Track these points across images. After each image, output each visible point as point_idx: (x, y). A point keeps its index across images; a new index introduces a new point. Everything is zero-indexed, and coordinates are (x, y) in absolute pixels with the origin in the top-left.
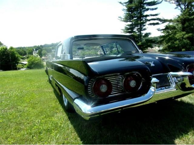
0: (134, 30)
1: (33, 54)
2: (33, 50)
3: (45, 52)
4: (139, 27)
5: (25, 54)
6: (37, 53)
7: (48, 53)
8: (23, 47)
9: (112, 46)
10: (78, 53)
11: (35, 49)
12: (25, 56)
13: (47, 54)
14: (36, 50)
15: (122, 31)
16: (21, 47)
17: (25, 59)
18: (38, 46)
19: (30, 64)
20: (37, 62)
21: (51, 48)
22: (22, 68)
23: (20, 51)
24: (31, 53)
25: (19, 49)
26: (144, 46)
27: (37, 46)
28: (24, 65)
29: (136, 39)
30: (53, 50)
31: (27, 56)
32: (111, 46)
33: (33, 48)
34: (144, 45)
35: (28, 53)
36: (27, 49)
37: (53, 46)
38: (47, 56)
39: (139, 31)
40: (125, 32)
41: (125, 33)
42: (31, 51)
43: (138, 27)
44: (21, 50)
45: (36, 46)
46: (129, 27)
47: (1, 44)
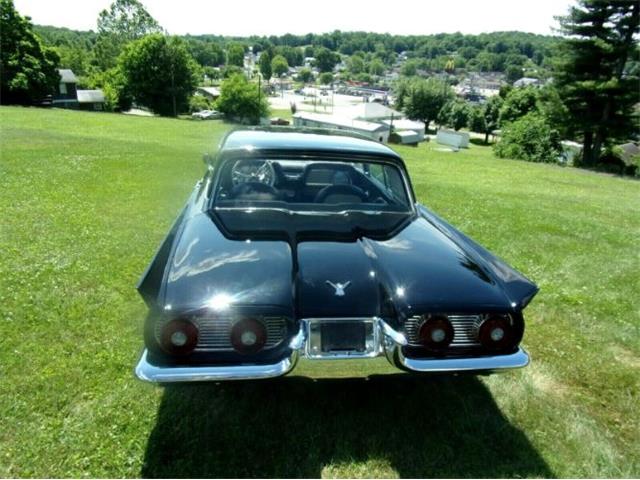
0: (606, 25)
1: (242, 66)
2: (247, 50)
3: (279, 62)
4: (629, 14)
5: (220, 62)
6: (256, 63)
7: (291, 65)
8: (217, 35)
9: (518, 67)
10: (387, 79)
11: (251, 48)
12: (218, 69)
13: (286, 70)
14: (255, 51)
15: (557, 25)
16: (213, 36)
17: (217, 78)
18: (265, 38)
19: (227, 101)
20: (248, 94)
21: (303, 49)
22: (205, 108)
23: (206, 49)
24: (238, 60)
25: (203, 44)
26: (627, 96)
27: (261, 36)
28: (210, 99)
29: (605, 62)
30: (307, 59)
31: (226, 67)
32: (511, 67)
33: (246, 43)
34: (628, 92)
35: (230, 60)
36: (229, 43)
37: (310, 43)
38: (284, 77)
39: (623, 32)
40: (567, 27)
41: (565, 33)
42: (238, 54)
43: (624, 12)
44: (209, 48)
45: (256, 38)
46: (586, 11)
47: (152, 23)
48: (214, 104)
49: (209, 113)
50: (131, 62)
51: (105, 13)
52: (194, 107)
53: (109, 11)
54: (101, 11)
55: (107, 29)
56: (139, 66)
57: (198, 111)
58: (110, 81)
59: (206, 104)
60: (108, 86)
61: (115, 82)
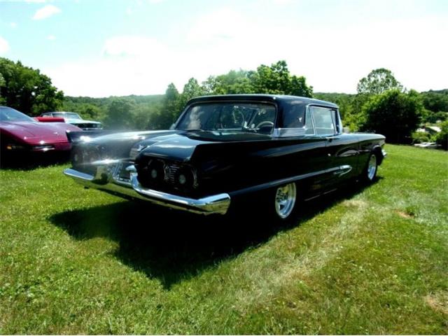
19: (444, 135)
47: (395, 83)
48: (434, 138)
49: (429, 144)
50: (372, 108)
51: (363, 80)
52: (417, 140)
53: (367, 78)
54: (361, 79)
55: (363, 90)
56: (377, 111)
57: (419, 143)
58: (355, 122)
59: (427, 138)
60: (353, 124)
61: (358, 122)
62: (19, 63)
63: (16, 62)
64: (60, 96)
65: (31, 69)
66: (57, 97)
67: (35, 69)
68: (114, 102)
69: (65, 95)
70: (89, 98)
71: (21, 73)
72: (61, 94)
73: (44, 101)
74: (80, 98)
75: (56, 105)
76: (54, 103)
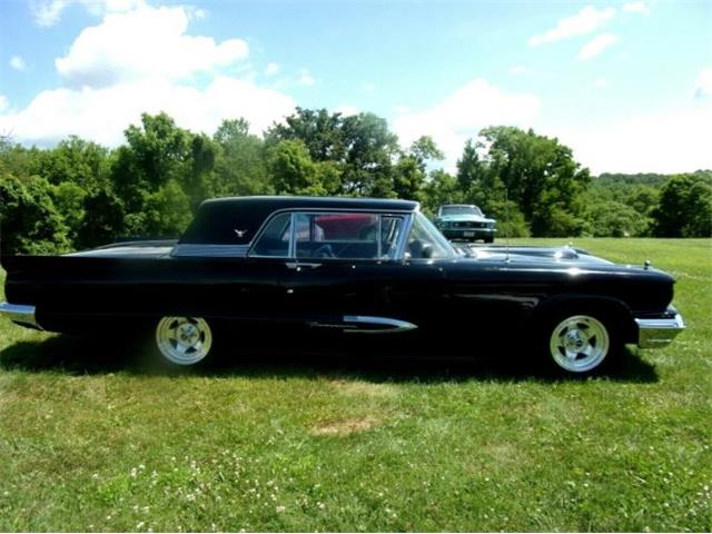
62: (531, 133)
63: (526, 132)
64: (584, 177)
65: (546, 138)
66: (578, 178)
67: (550, 138)
68: (673, 182)
69: (591, 175)
70: (655, 175)
71: (529, 145)
72: (585, 173)
73: (556, 184)
74: (640, 175)
75: (573, 190)
76: (570, 187)
